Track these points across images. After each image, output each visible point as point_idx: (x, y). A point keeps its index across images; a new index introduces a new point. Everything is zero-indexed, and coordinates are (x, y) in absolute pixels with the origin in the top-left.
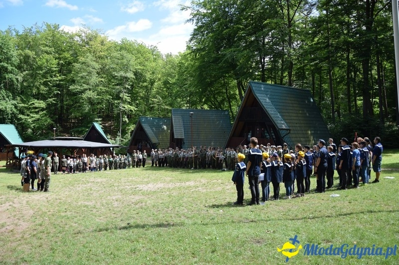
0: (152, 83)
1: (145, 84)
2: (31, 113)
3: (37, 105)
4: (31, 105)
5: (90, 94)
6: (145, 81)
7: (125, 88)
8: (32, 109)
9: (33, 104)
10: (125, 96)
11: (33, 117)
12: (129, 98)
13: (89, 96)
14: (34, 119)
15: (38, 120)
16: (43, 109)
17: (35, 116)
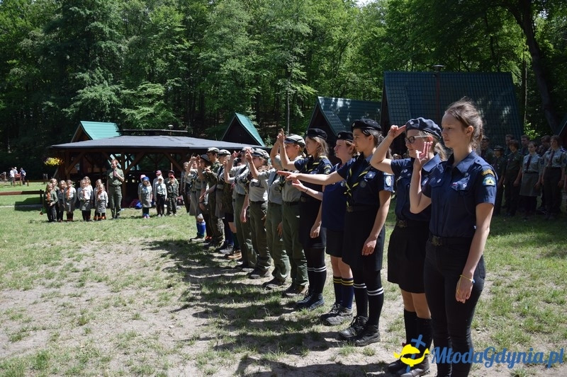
0: (342, 46)
1: (331, 48)
2: (141, 104)
3: (150, 90)
4: (141, 90)
5: (233, 65)
6: (330, 42)
7: (295, 54)
8: (143, 98)
9: (145, 89)
10: (297, 69)
11: (143, 111)
12: (304, 73)
13: (232, 69)
14: (146, 114)
15: (152, 115)
16: (159, 98)
17: (147, 109)
